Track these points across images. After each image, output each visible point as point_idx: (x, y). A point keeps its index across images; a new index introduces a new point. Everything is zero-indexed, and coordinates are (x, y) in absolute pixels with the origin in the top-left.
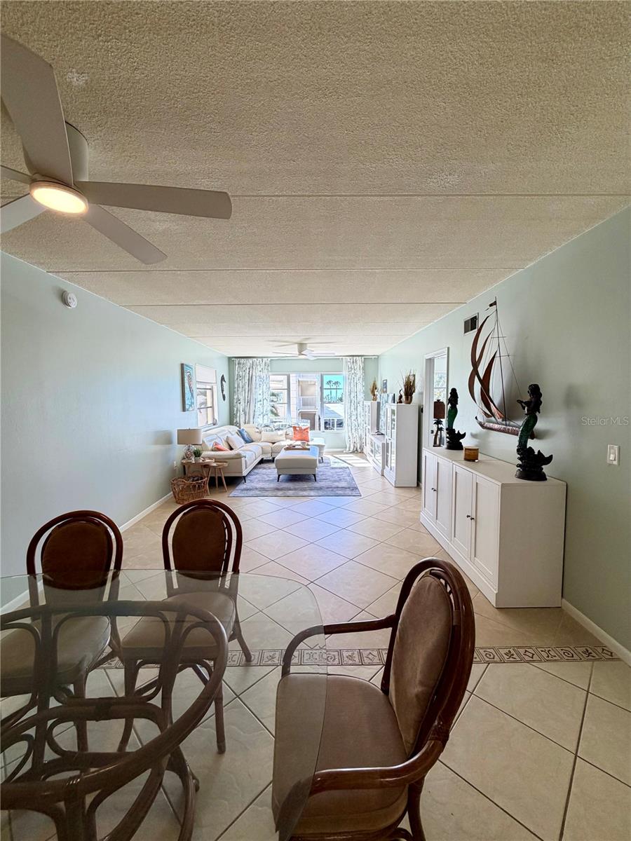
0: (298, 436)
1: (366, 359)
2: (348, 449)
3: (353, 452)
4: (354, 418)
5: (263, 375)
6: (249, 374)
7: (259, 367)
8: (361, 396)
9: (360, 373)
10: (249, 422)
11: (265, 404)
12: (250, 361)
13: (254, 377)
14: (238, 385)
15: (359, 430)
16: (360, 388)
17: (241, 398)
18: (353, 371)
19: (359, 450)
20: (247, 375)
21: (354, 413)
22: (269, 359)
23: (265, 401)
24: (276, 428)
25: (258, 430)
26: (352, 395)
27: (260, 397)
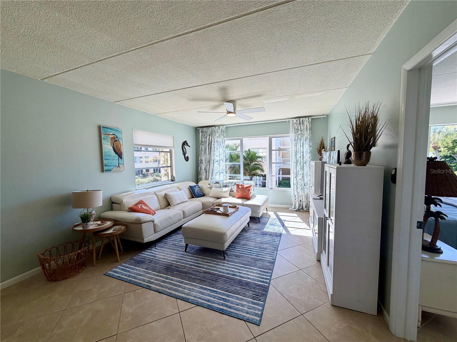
0: (240, 194)
1: (313, 119)
2: (293, 207)
3: (298, 210)
4: (300, 177)
5: (220, 140)
6: (209, 139)
7: (216, 134)
8: (307, 156)
9: (307, 134)
10: (208, 179)
11: (221, 164)
12: (210, 129)
13: (213, 142)
14: (202, 148)
15: (306, 189)
16: (307, 148)
17: (203, 158)
18: (299, 132)
19: (305, 209)
20: (208, 141)
21: (301, 172)
22: (224, 127)
23: (221, 161)
24: (224, 185)
25: (209, 186)
26: (298, 156)
27: (217, 158)
